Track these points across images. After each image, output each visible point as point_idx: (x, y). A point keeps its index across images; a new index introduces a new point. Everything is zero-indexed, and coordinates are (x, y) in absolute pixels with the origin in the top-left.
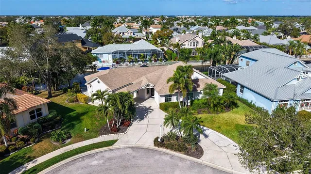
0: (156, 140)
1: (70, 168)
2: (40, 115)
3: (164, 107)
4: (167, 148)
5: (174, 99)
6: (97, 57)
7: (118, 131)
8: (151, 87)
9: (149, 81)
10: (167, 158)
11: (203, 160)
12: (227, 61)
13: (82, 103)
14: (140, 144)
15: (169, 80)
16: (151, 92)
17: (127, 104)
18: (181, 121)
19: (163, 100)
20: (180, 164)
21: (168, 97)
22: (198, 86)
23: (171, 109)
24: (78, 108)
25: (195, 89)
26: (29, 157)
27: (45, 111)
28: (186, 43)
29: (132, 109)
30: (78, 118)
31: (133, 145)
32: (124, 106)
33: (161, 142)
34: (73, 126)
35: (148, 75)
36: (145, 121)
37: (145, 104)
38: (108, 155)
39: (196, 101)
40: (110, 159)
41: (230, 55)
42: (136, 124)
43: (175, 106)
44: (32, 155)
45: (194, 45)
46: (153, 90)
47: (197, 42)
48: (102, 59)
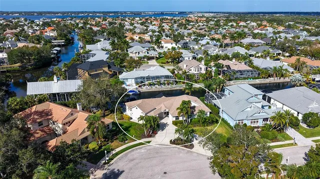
0: (171, 141)
1: (132, 153)
2: (108, 128)
3: (175, 123)
4: (176, 145)
5: (181, 119)
6: (123, 81)
7: (151, 136)
8: (167, 111)
9: (166, 107)
10: (177, 149)
11: (193, 150)
12: (218, 90)
13: (126, 120)
14: (163, 143)
15: (178, 109)
16: (167, 114)
18: (183, 131)
19: (174, 119)
20: (182, 151)
21: (177, 118)
22: (195, 111)
23: (179, 124)
24: (124, 123)
25: (192, 113)
26: (112, 149)
27: (111, 126)
28: (192, 69)
29: (158, 126)
31: (160, 143)
32: (155, 124)
33: (173, 142)
35: (165, 103)
36: (165, 131)
37: (164, 121)
38: (148, 148)
39: (193, 120)
40: (150, 149)
41: (219, 85)
42: (160, 133)
43: (181, 122)
44: (113, 148)
45: (198, 71)
46: (168, 113)
47: (201, 68)
48: (128, 83)
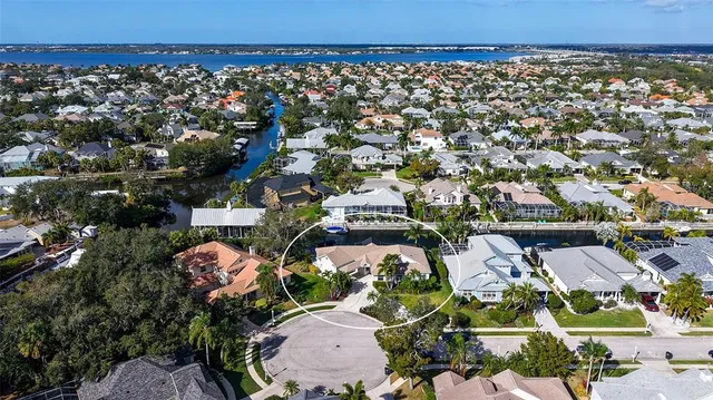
0: (361, 308)
3: (376, 284)
4: (366, 314)
6: (327, 211)
7: (337, 299)
8: (368, 266)
9: (368, 261)
13: (312, 273)
14: (350, 310)
17: (344, 282)
19: (377, 279)
21: (380, 278)
22: (407, 269)
23: (380, 286)
24: (309, 276)
25: (403, 272)
27: (288, 280)
28: (442, 197)
30: (311, 286)
31: (346, 310)
32: (342, 284)
34: (306, 293)
35: (369, 254)
36: (359, 294)
37: (362, 280)
38: (330, 314)
42: (351, 296)
43: (384, 284)
44: (285, 308)
45: (449, 201)
48: (334, 215)
